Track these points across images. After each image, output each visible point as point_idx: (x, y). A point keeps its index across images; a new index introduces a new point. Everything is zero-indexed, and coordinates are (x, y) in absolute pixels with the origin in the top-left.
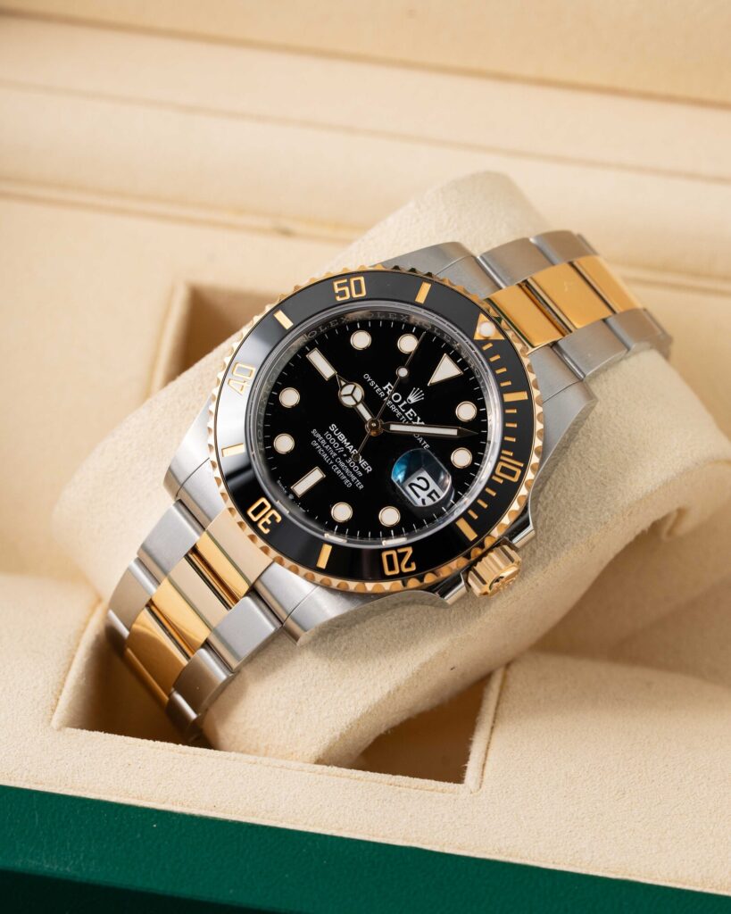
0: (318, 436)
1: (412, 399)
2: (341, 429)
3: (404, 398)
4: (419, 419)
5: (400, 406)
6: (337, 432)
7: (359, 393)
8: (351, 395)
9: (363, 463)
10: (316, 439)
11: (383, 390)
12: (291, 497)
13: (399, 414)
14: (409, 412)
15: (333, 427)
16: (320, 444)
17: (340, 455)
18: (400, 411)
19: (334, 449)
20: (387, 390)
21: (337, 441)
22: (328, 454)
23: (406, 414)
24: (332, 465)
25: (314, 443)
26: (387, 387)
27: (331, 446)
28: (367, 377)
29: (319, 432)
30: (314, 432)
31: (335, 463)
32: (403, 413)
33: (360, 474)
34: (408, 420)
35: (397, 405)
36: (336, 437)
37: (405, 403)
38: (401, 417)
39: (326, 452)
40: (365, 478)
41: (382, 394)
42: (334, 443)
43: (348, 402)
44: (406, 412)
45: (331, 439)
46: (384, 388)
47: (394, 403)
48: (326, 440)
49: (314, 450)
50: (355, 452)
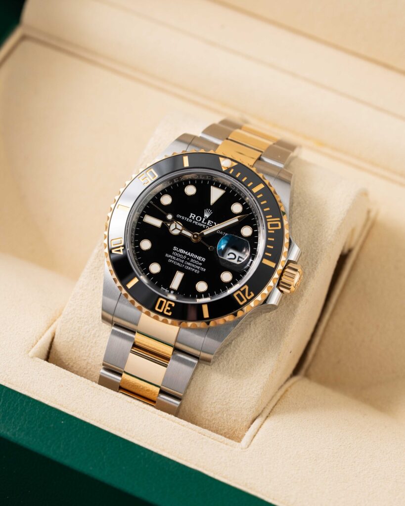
0: (170, 256)
1: (207, 215)
2: (179, 248)
3: (203, 217)
4: (215, 223)
6: (178, 250)
7: (179, 225)
8: (176, 229)
9: (199, 258)
10: (170, 258)
11: (190, 218)
12: (172, 292)
13: (204, 226)
14: (209, 222)
15: (175, 248)
16: (173, 260)
17: (186, 260)
18: (204, 224)
19: (181, 259)
20: (192, 217)
21: (181, 254)
22: (180, 262)
24: (184, 267)
25: (170, 261)
27: (179, 258)
28: (179, 216)
29: (169, 254)
30: (167, 255)
31: (185, 265)
32: (206, 225)
33: (201, 264)
34: (210, 226)
35: (201, 222)
36: (179, 253)
37: (204, 219)
38: (206, 227)
39: (178, 262)
40: (204, 265)
41: (191, 221)
42: (180, 256)
43: (176, 232)
44: (207, 223)
45: (177, 254)
47: (199, 222)
48: (175, 256)
49: (172, 264)
50: (192, 255)
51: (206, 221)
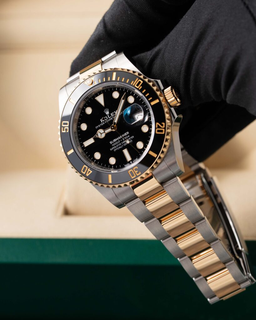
1: (107, 113)
2: (112, 140)
3: (107, 116)
4: (115, 112)
5: (109, 118)
6: (113, 142)
7: (101, 131)
8: (101, 134)
9: (125, 134)
10: (114, 149)
11: (102, 123)
12: (131, 162)
13: (111, 119)
14: (112, 115)
15: (111, 143)
16: (115, 148)
17: (121, 142)
19: (118, 144)
22: (120, 146)
24: (123, 145)
25: (115, 150)
26: (101, 121)
27: (117, 144)
28: (97, 127)
30: (111, 149)
33: (129, 136)
34: (114, 116)
36: (114, 142)
37: (108, 116)
38: (113, 118)
39: (118, 147)
40: (130, 135)
41: (104, 123)
42: (116, 143)
43: (103, 135)
45: (115, 144)
46: (102, 122)
47: (107, 120)
48: (115, 146)
49: (117, 151)
50: (121, 137)
51: (110, 115)
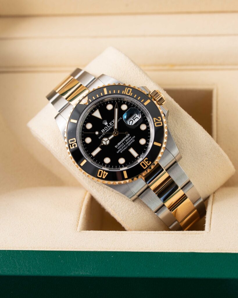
0: (119, 151)
1: (106, 124)
4: (112, 121)
5: (109, 127)
6: (118, 145)
8: (106, 141)
9: (127, 137)
11: (104, 133)
13: (111, 127)
14: (110, 124)
15: (116, 147)
16: (121, 150)
17: (125, 144)
18: (110, 127)
20: (104, 131)
21: (120, 145)
22: (125, 147)
23: (111, 125)
25: (121, 152)
27: (122, 147)
29: (118, 151)
30: (118, 152)
31: (127, 145)
32: (111, 126)
33: (130, 137)
34: (113, 124)
35: (108, 128)
36: (119, 146)
37: (107, 126)
39: (124, 148)
40: (131, 136)
42: (121, 146)
43: (108, 142)
44: (110, 125)
45: (120, 147)
47: (108, 129)
49: (123, 152)
50: (124, 139)
